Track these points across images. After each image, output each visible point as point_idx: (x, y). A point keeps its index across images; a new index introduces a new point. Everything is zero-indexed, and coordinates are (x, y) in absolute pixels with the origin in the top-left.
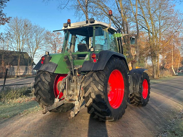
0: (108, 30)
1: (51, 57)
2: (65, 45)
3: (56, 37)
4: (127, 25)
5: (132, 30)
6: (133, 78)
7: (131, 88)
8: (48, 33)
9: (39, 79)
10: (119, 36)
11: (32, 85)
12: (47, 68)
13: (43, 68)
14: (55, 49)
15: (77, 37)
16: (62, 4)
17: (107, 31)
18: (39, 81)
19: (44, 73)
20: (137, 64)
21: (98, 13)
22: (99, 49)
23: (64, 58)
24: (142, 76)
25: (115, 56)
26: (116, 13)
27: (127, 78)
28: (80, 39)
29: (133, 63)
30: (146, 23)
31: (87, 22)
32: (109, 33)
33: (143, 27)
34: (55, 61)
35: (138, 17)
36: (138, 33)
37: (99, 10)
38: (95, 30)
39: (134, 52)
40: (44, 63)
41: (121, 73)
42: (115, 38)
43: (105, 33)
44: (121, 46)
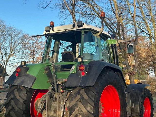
0: (100, 35)
1: (29, 68)
2: (46, 53)
3: (35, 42)
4: (123, 28)
5: (130, 34)
6: (132, 95)
7: (128, 108)
8: (25, 36)
9: (12, 96)
10: (113, 43)
11: (2, 102)
12: (23, 82)
13: (17, 82)
14: (34, 56)
15: (61, 43)
16: (44, 2)
17: (99, 37)
18: (12, 99)
19: (19, 88)
20: (137, 76)
21: (87, 14)
22: (89, 58)
23: (45, 69)
24: (143, 94)
25: (108, 68)
26: (109, 14)
27: (123, 96)
28: (65, 45)
29: (131, 75)
30: (147, 26)
31: (74, 26)
32: (101, 39)
33: (143, 31)
34: (33, 73)
35: (136, 19)
36: (136, 38)
37: (89, 10)
38: (83, 35)
39: (131, 61)
40: (19, 76)
41: (116, 90)
42: (108, 45)
43: (96, 39)
44: (116, 54)
